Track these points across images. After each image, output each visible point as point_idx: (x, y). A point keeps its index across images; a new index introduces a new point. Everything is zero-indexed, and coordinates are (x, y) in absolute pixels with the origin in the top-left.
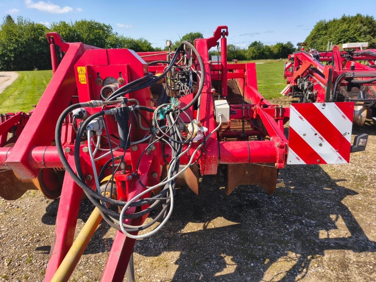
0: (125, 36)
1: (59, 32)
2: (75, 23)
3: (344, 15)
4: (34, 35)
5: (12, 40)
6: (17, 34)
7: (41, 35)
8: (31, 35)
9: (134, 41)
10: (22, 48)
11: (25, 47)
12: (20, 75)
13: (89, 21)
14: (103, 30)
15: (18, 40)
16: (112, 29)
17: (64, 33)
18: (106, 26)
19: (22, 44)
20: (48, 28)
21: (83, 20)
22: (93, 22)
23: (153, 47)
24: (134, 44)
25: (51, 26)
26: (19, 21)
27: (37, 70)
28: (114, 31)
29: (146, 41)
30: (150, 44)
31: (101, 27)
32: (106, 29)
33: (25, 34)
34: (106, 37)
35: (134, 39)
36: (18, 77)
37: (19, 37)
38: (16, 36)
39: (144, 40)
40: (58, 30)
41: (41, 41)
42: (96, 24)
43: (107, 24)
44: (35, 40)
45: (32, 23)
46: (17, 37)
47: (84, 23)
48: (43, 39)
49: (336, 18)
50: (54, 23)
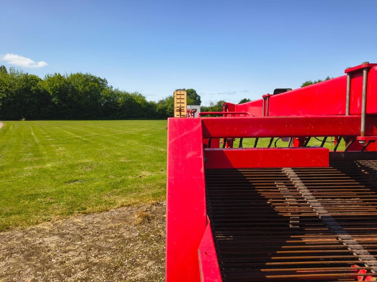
0: (120, 90)
1: (53, 83)
2: (70, 75)
3: (328, 77)
4: (26, 86)
5: (2, 89)
6: (8, 84)
7: (34, 86)
8: (23, 86)
9: (129, 95)
10: (11, 98)
11: (14, 97)
12: (4, 126)
13: (85, 74)
14: (98, 83)
15: (8, 90)
16: (107, 82)
17: (58, 84)
18: (102, 80)
19: (12, 94)
20: (42, 79)
21: (78, 73)
22: (88, 76)
23: (147, 101)
24: (129, 97)
25: (45, 78)
26: (12, 72)
27: (25, 120)
28: (109, 85)
29: (140, 94)
30: (144, 98)
31: (96, 80)
32: (101, 82)
33: (16, 84)
34: (101, 90)
35: (128, 93)
36: (3, 127)
37: (10, 87)
38: (6, 86)
39: (138, 94)
40: (53, 81)
41: (32, 92)
42: (92, 77)
43: (103, 78)
44: (27, 90)
45: (26, 73)
46: (8, 87)
47: (79, 76)
48: (35, 90)
49: (321, 80)
50: (48, 74)
